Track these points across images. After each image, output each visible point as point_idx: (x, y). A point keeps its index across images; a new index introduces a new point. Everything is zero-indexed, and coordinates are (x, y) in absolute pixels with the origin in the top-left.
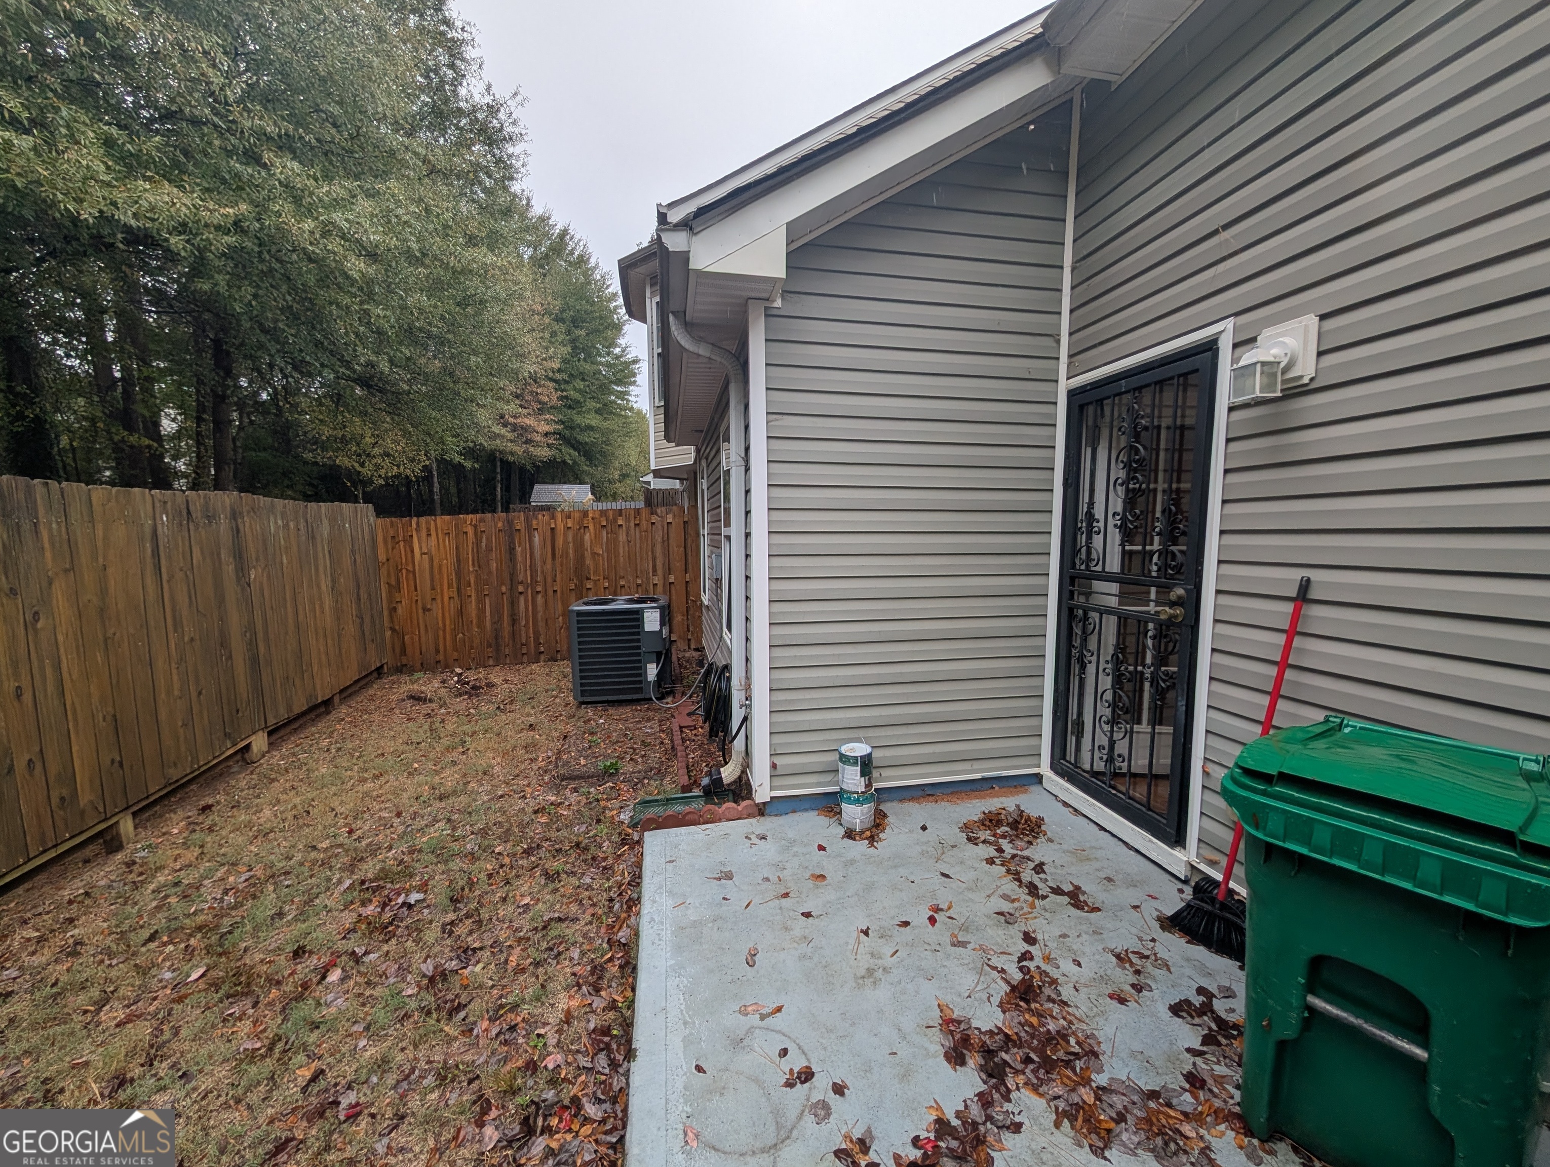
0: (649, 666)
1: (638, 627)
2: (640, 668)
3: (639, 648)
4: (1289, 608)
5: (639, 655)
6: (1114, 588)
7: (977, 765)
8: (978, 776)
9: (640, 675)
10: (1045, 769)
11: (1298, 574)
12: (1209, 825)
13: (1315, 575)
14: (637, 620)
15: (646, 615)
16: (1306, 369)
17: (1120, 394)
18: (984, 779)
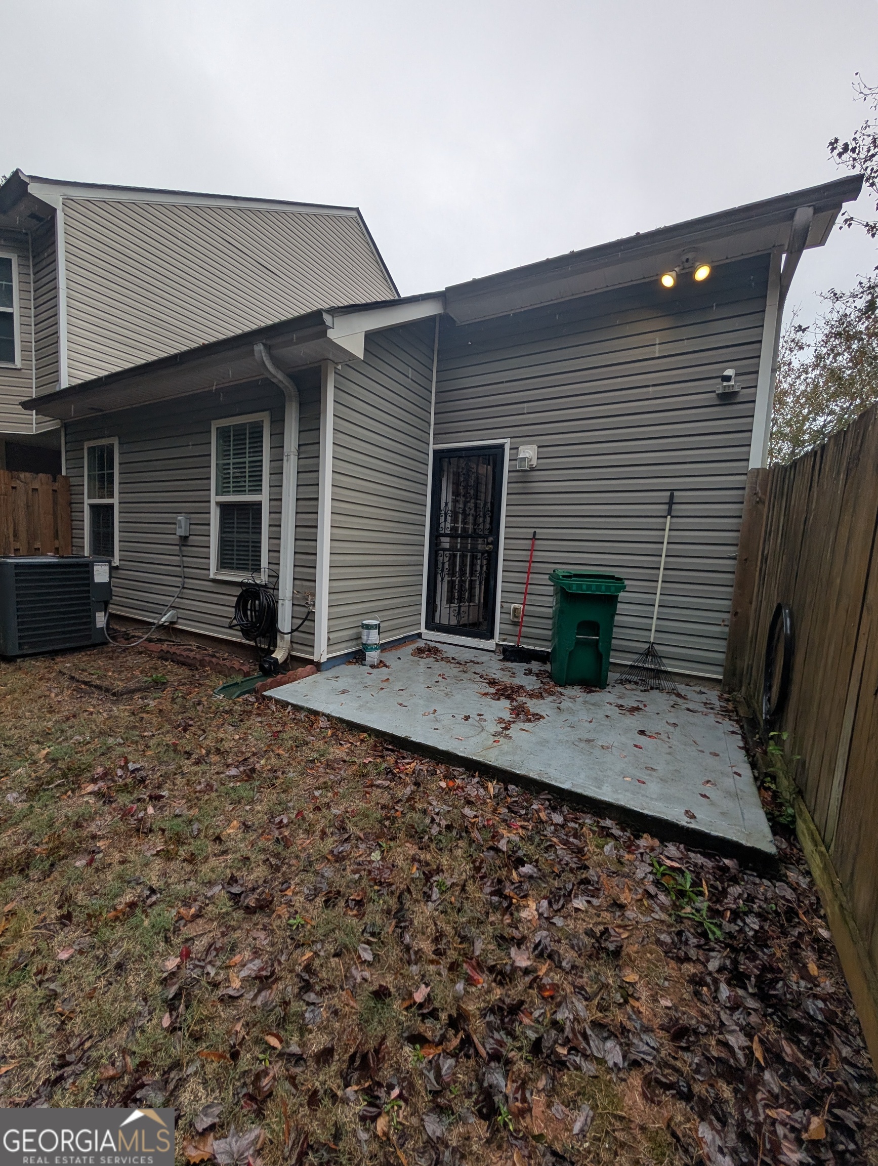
0: (98, 614)
1: (88, 579)
2: (90, 616)
3: (89, 598)
4: (530, 542)
5: (89, 604)
6: (448, 539)
7: (402, 630)
8: (402, 636)
9: (90, 623)
10: (423, 629)
11: (532, 530)
12: (504, 626)
13: (538, 530)
14: (88, 572)
15: (95, 568)
16: (534, 462)
17: (461, 457)
18: (404, 638)
